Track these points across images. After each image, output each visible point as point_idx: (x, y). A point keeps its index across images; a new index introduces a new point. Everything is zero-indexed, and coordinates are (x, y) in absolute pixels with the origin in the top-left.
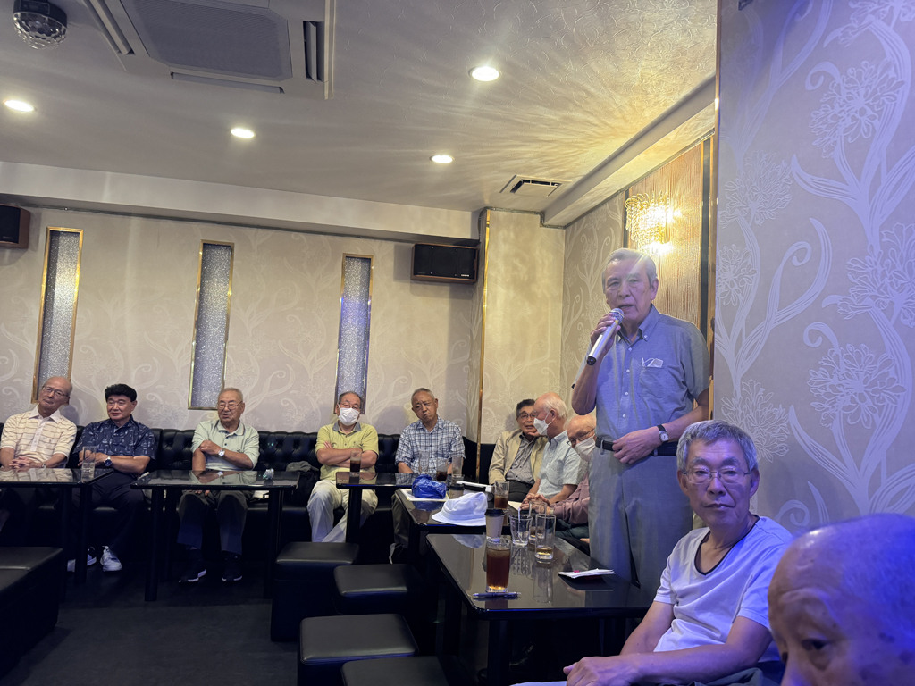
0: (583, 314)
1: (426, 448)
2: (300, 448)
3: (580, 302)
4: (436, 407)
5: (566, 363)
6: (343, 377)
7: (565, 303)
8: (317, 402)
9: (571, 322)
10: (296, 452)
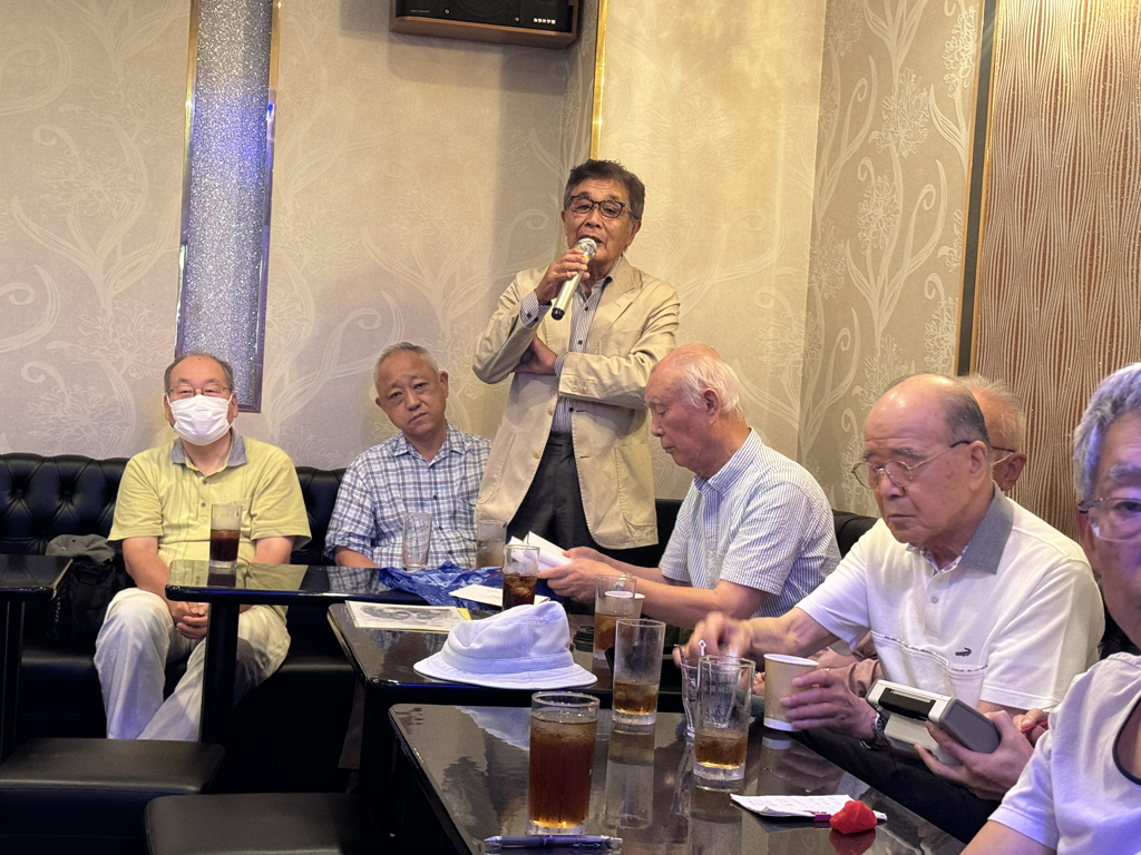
0: (874, 135)
1: (421, 503)
2: (77, 500)
3: (867, 101)
4: (443, 395)
5: (824, 277)
6: (198, 308)
7: (827, 106)
8: (126, 376)
9: (842, 161)
10: (67, 509)
